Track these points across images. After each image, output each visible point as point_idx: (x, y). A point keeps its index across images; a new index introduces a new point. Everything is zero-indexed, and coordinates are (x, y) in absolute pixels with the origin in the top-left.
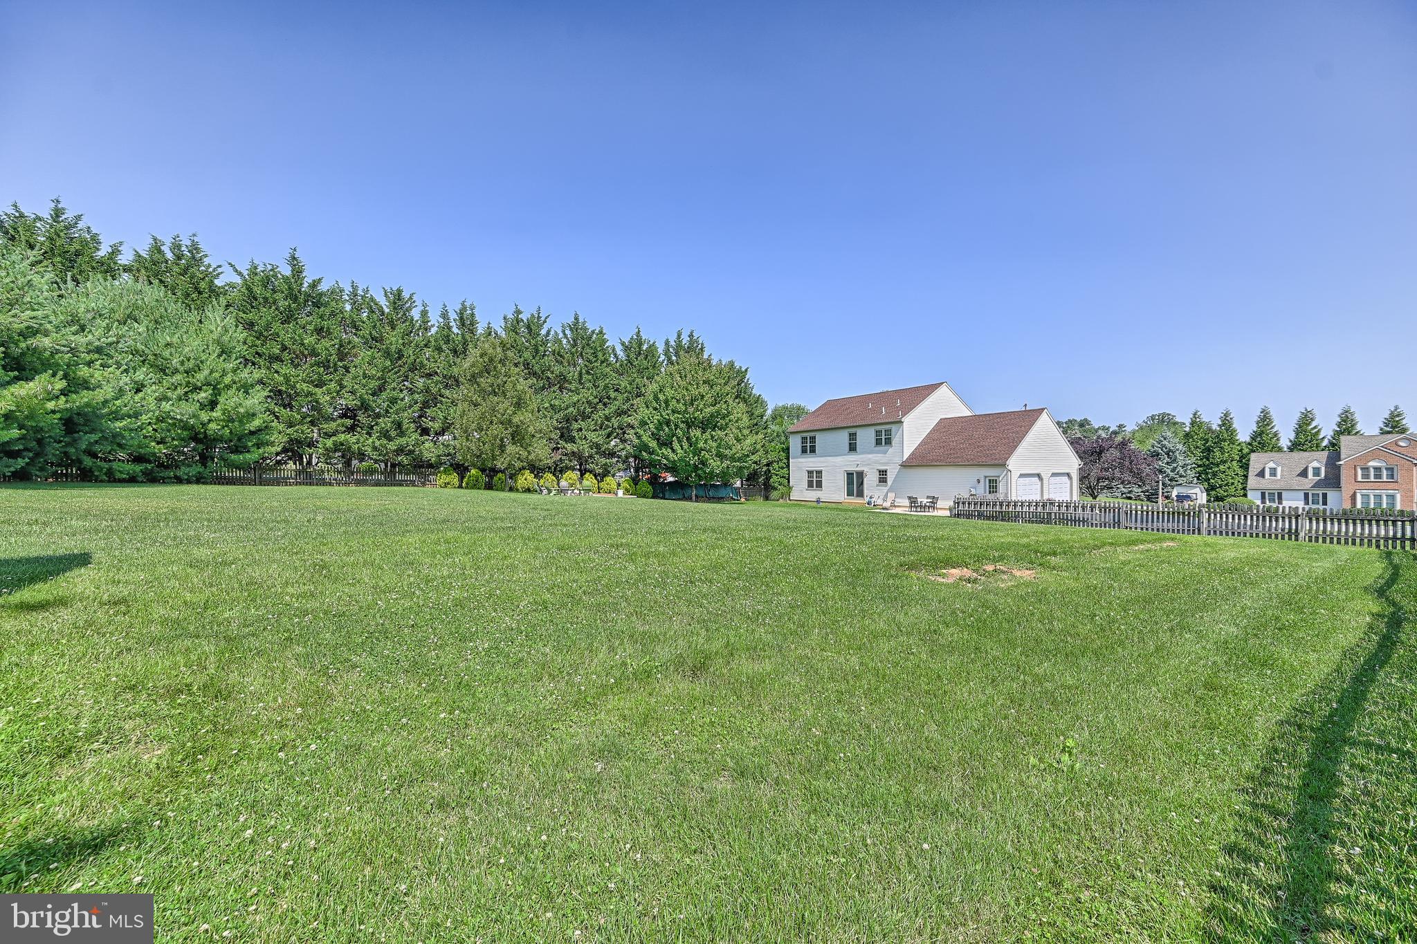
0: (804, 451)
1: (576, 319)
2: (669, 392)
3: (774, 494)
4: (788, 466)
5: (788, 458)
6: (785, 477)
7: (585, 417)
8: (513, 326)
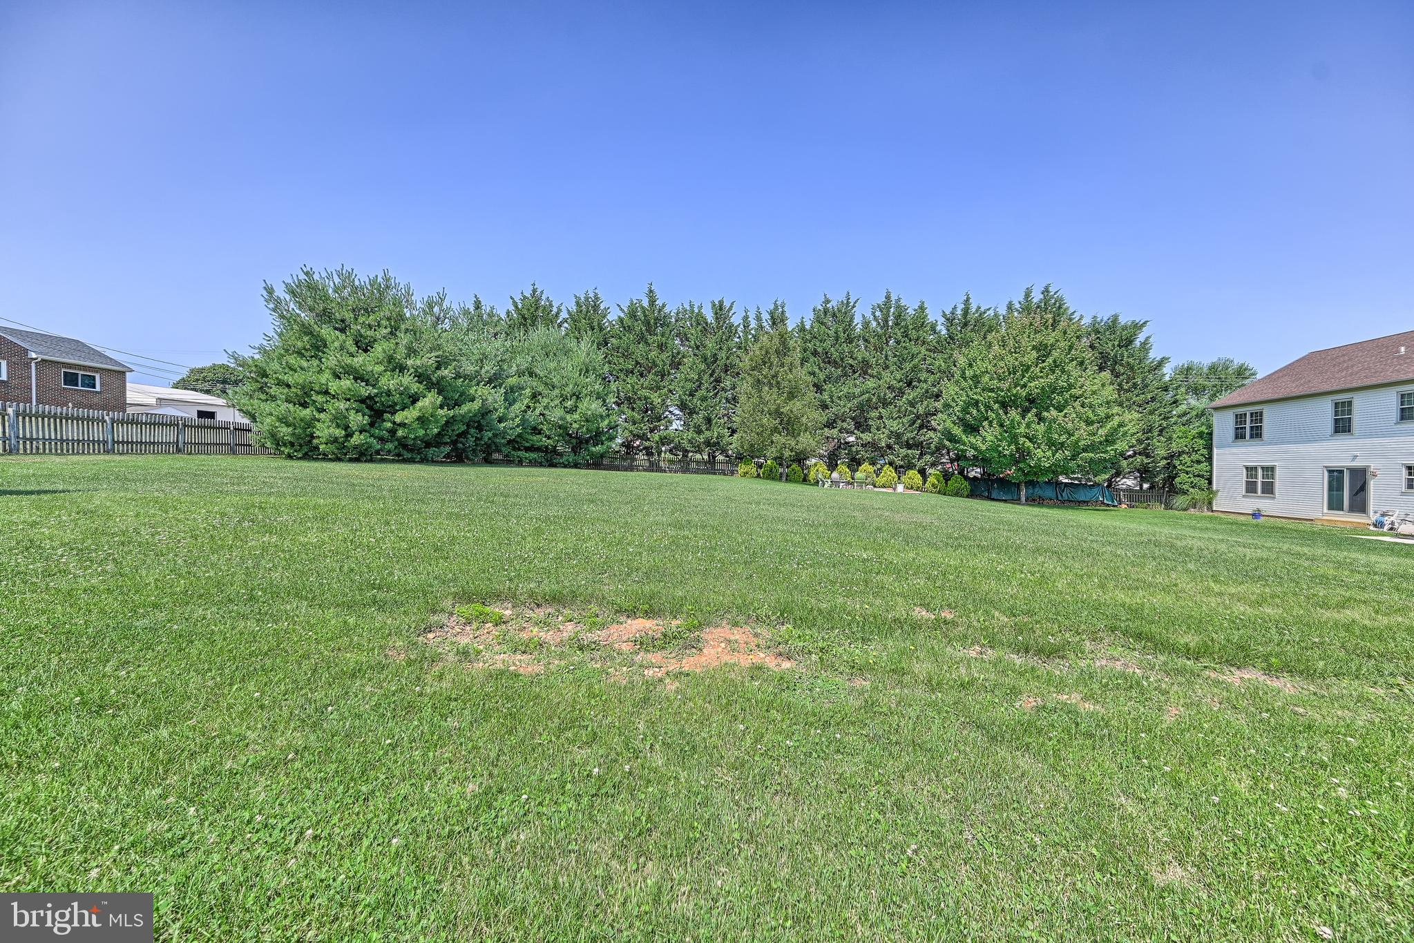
0: (1239, 435)
1: (888, 297)
2: (980, 366)
3: (1180, 500)
4: (1210, 459)
5: (1209, 448)
6: (1202, 476)
7: (885, 404)
8: (822, 316)
